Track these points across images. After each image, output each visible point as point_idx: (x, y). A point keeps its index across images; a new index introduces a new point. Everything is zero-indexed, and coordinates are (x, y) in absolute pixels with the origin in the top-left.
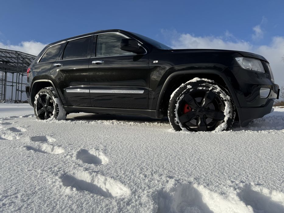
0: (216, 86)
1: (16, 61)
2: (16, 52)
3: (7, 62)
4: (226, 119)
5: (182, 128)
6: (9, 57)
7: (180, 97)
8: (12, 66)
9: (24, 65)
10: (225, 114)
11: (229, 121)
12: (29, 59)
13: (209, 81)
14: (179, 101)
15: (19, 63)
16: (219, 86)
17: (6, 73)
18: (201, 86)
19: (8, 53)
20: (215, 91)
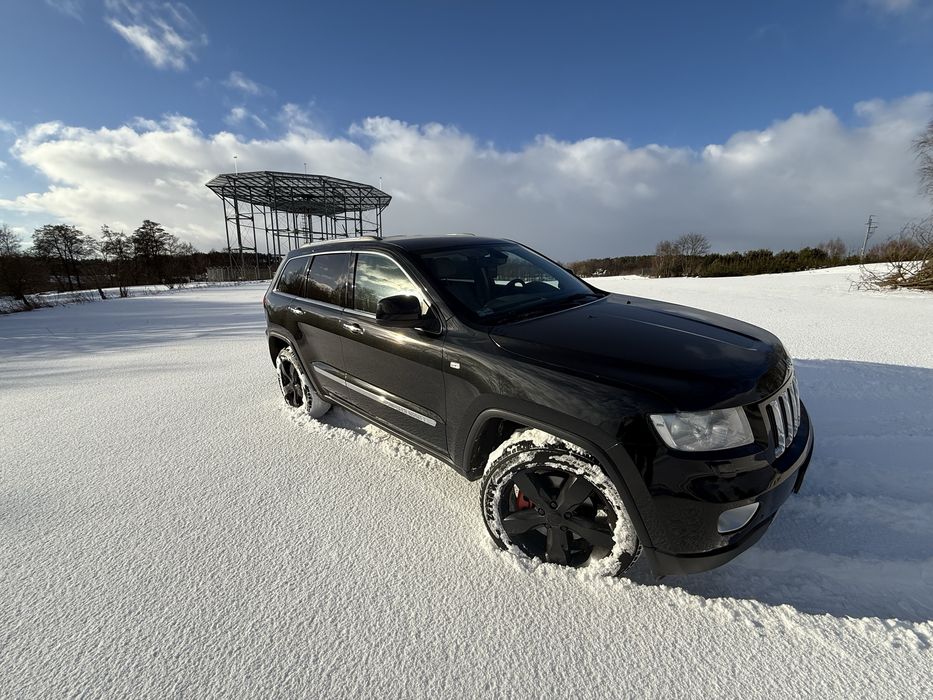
0: (595, 467)
1: (322, 194)
2: (320, 177)
3: (310, 196)
4: (617, 550)
5: (508, 546)
6: (311, 188)
7: (504, 476)
8: (319, 204)
9: (336, 199)
10: (615, 539)
11: (625, 558)
12: (343, 189)
13: (579, 449)
14: (500, 485)
15: (328, 197)
16: (604, 471)
17: (310, 217)
18: (554, 461)
19: (308, 180)
20: (590, 479)
